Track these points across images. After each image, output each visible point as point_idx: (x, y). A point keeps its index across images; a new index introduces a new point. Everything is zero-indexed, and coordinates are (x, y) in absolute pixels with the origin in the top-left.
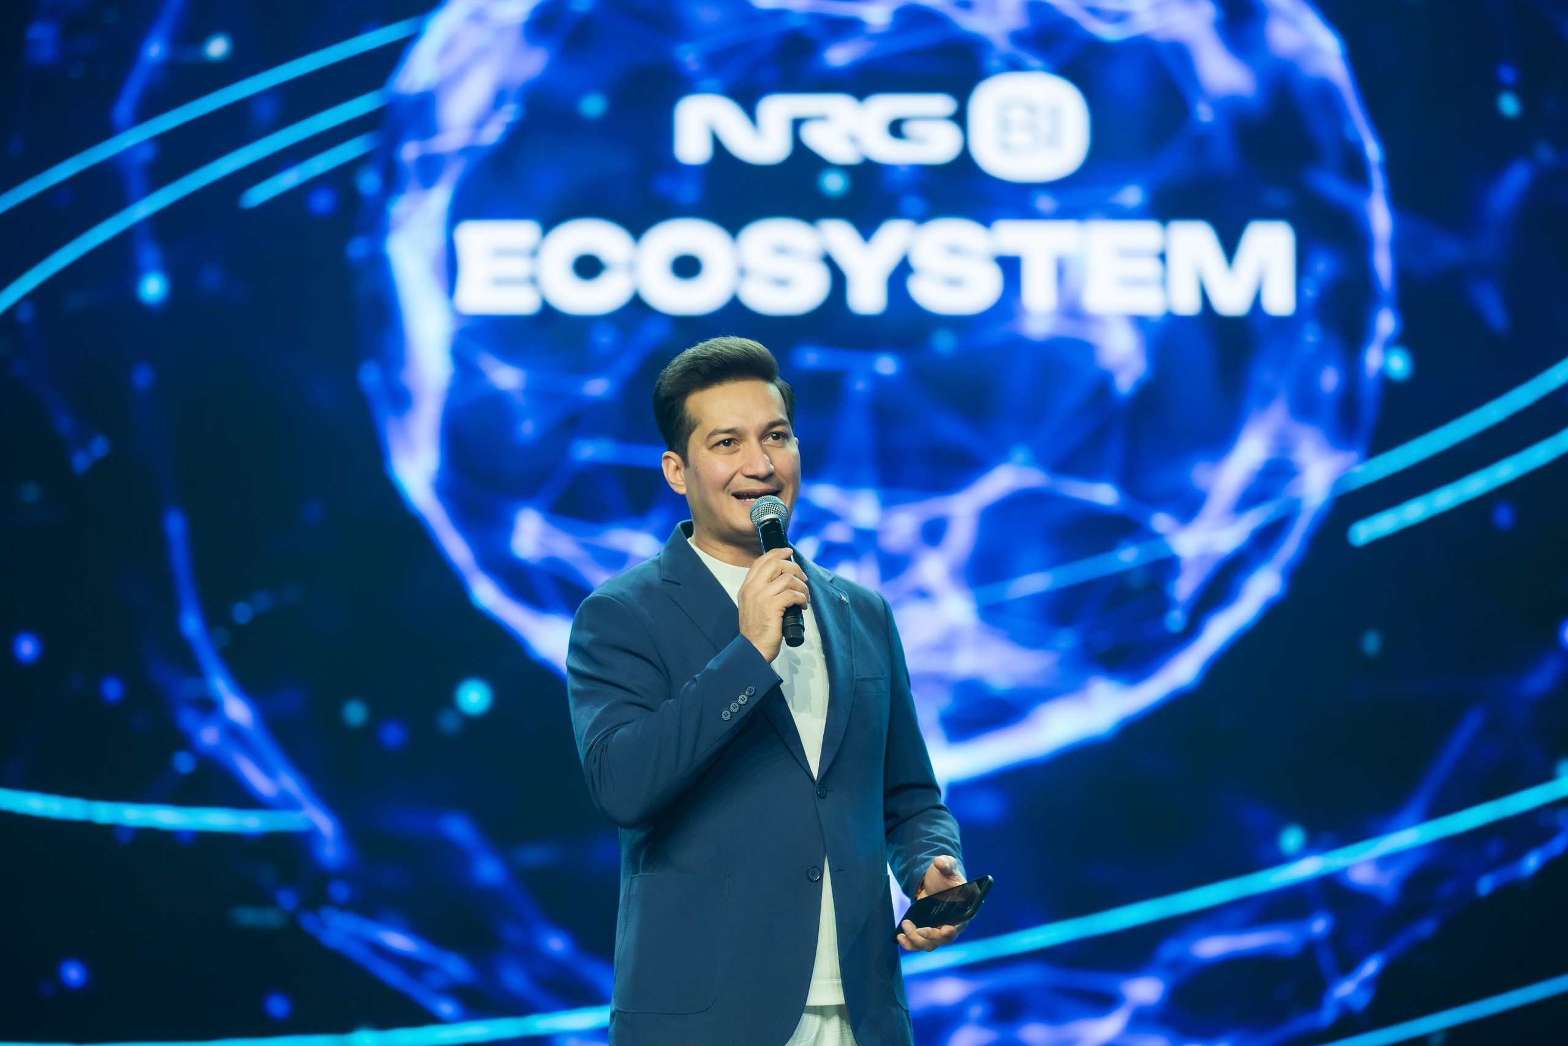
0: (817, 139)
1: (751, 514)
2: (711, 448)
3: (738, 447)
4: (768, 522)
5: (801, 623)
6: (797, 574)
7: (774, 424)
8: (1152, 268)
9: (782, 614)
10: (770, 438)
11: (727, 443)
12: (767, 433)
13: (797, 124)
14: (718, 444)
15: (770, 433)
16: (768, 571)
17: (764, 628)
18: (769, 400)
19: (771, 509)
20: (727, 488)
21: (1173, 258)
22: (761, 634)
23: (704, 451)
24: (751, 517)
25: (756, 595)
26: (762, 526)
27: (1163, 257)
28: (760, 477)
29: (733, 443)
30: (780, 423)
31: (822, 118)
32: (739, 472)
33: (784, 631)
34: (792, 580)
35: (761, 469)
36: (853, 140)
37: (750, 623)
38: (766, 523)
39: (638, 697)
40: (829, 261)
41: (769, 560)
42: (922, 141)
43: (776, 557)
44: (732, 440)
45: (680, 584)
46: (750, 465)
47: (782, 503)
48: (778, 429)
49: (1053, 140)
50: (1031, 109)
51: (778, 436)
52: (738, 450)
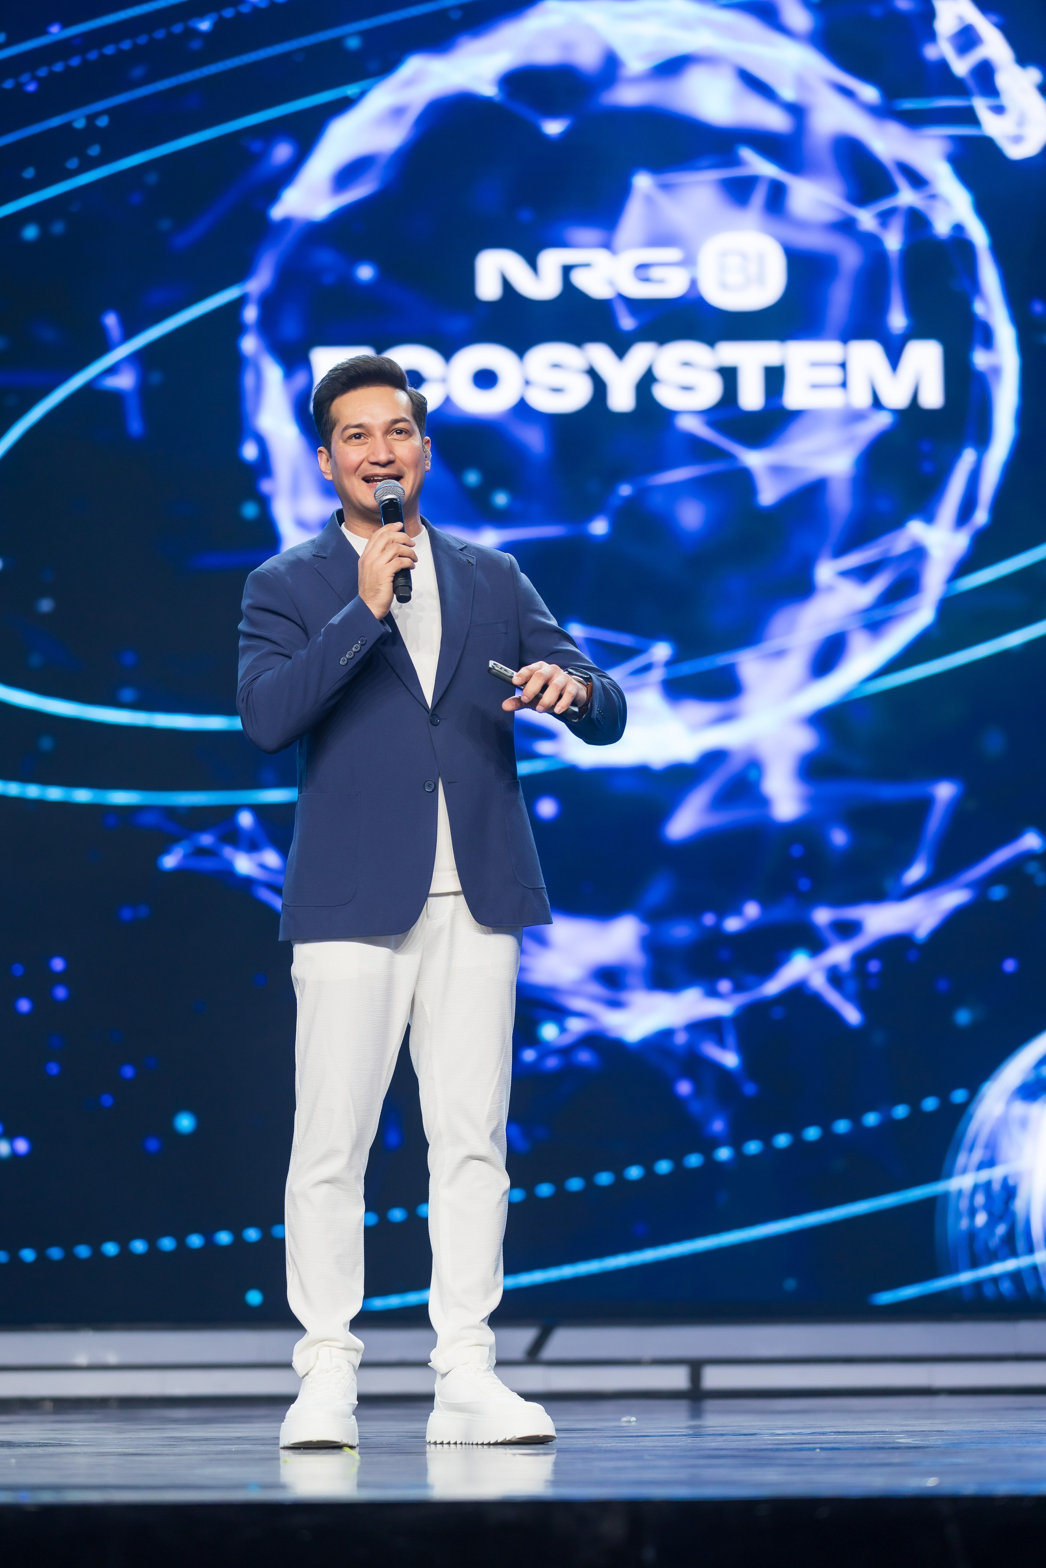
0: (583, 280)
1: (375, 494)
2: (345, 442)
3: (367, 441)
4: (387, 502)
5: (410, 585)
6: (406, 542)
7: (396, 421)
8: (835, 375)
9: (391, 579)
10: (395, 434)
11: (358, 436)
12: (391, 430)
13: (567, 270)
14: (350, 437)
15: (393, 428)
16: (381, 543)
17: (377, 591)
18: (396, 404)
19: (389, 491)
20: (357, 473)
21: (851, 367)
22: (374, 595)
23: (341, 443)
24: (375, 497)
25: (372, 564)
26: (383, 504)
27: (843, 365)
28: (381, 463)
29: (362, 438)
30: (403, 420)
31: (587, 265)
32: (366, 460)
33: (395, 590)
34: (399, 548)
35: (383, 457)
36: (611, 283)
37: (367, 586)
38: (386, 502)
39: (281, 648)
40: (592, 373)
41: (382, 535)
42: (661, 281)
43: (390, 531)
44: (361, 434)
45: (326, 558)
46: (373, 454)
47: (400, 486)
48: (400, 425)
49: (761, 279)
50: (744, 256)
51: (400, 432)
52: (367, 443)
